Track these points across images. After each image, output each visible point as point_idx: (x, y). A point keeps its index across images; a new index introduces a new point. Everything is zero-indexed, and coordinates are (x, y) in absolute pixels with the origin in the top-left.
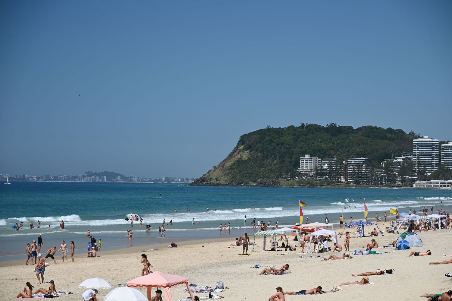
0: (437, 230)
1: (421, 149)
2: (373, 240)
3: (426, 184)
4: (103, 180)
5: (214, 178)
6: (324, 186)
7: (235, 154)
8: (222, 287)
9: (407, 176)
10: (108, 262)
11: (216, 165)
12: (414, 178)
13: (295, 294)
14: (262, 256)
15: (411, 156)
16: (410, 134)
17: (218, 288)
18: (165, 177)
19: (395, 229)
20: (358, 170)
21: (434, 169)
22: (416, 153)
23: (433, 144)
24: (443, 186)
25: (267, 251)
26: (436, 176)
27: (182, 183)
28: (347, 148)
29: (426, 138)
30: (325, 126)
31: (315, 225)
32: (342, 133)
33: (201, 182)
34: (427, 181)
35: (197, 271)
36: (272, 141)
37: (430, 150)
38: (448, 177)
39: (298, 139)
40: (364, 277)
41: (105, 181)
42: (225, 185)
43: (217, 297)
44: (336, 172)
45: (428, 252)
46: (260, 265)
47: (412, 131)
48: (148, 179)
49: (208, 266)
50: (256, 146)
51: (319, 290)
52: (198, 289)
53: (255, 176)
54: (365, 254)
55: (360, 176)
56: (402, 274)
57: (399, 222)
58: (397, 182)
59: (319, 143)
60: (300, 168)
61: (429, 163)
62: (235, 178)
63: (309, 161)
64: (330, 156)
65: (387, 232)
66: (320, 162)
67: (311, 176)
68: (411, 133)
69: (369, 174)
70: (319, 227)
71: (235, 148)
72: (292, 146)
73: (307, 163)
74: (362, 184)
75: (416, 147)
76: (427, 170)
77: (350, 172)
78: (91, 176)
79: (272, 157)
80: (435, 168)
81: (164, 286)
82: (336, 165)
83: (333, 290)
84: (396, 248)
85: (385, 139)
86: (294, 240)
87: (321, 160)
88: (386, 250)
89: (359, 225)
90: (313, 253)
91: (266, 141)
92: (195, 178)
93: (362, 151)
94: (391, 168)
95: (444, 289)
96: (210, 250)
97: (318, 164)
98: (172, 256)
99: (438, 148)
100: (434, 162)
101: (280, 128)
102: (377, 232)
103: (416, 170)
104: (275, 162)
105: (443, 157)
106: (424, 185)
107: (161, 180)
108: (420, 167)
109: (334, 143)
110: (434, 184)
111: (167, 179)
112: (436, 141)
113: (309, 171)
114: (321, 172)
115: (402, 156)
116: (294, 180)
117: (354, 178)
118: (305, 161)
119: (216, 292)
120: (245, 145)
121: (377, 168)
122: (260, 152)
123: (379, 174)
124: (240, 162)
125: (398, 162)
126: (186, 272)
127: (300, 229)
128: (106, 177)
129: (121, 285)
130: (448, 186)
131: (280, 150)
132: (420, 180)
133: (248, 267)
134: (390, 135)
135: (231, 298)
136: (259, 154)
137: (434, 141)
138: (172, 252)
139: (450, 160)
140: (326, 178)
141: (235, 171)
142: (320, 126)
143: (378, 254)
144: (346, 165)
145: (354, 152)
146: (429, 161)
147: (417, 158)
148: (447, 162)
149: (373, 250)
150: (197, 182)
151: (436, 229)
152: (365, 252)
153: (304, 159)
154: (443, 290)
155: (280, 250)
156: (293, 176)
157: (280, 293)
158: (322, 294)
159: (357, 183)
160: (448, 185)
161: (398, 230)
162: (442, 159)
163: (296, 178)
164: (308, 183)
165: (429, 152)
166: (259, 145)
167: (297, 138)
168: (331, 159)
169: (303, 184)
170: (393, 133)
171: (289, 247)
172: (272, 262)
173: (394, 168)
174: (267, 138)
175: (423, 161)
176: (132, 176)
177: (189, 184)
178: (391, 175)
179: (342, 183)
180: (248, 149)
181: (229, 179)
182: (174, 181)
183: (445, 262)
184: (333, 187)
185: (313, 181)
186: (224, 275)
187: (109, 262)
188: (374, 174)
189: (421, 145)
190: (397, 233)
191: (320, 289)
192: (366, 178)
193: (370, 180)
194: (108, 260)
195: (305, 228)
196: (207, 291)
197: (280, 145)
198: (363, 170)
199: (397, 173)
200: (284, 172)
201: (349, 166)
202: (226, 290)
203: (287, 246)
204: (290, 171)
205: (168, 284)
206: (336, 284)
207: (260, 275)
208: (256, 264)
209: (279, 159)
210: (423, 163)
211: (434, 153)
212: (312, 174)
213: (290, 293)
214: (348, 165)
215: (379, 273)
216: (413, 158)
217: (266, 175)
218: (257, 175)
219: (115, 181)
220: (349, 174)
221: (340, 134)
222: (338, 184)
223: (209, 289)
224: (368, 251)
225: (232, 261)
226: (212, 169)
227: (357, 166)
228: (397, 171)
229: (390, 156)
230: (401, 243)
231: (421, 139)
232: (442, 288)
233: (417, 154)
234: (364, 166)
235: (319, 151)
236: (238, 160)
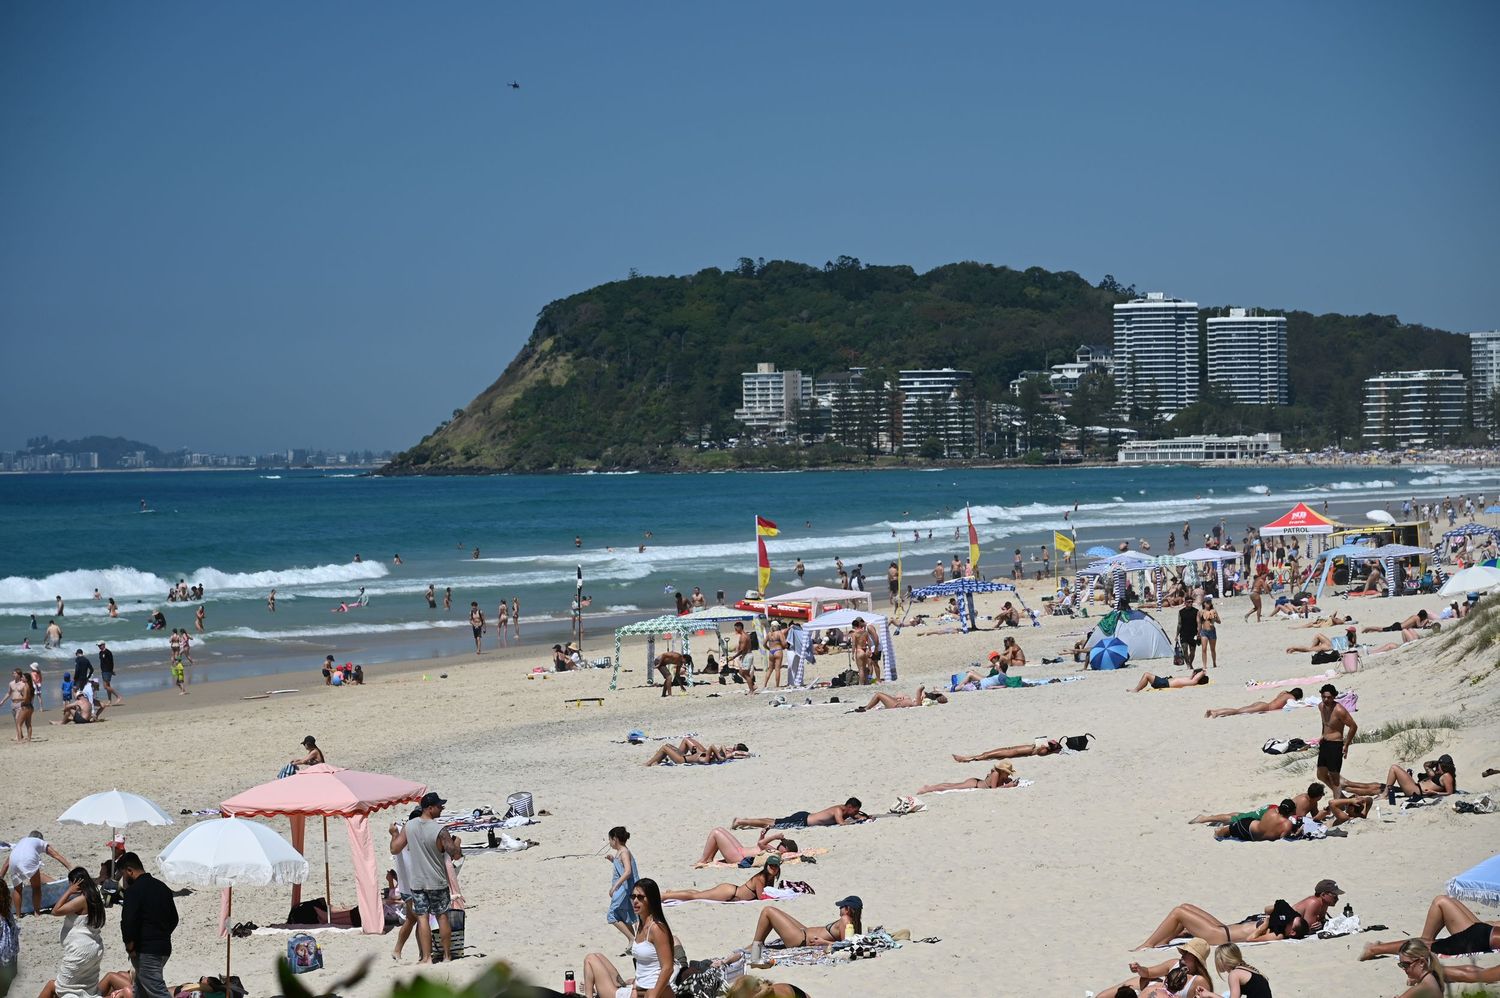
1: (1141, 334)
2: (1009, 642)
3: (1159, 451)
4: (87, 463)
5: (458, 449)
6: (821, 465)
7: (527, 366)
8: (528, 811)
9: (1096, 425)
10: (135, 738)
11: (464, 406)
12: (1121, 430)
13: (773, 827)
14: (646, 704)
15: (1109, 358)
16: (1103, 286)
17: (514, 814)
18: (294, 451)
19: (1074, 602)
20: (933, 411)
21: (1184, 399)
22: (1125, 349)
23: (1180, 319)
24: (1214, 455)
26: (1190, 424)
27: (350, 467)
28: (895, 339)
29: (1156, 300)
30: (821, 267)
31: (813, 596)
32: (879, 289)
33: (413, 465)
34: (1163, 439)
35: (439, 759)
36: (648, 323)
37: (1171, 339)
38: (1230, 426)
39: (735, 314)
40: (996, 763)
41: (94, 469)
42: (495, 471)
43: (515, 845)
44: (861, 419)
45: (1199, 675)
46: (646, 733)
47: (1108, 276)
48: (238, 458)
49: (473, 743)
50: (594, 337)
51: (852, 810)
53: (594, 438)
54: (987, 688)
55: (942, 430)
56: (1118, 749)
57: (1085, 577)
58: (1064, 445)
59: (804, 324)
60: (742, 407)
61: (1167, 381)
62: (529, 446)
63: (771, 385)
64: (841, 367)
65: (1049, 612)
66: (807, 388)
67: (780, 434)
68: (1105, 282)
69: (969, 423)
70: (825, 602)
71: (525, 346)
72: (715, 335)
73: (766, 392)
74: (949, 455)
75: (1123, 329)
76: (1162, 405)
77: (907, 417)
78: (47, 452)
79: (649, 374)
80: (1187, 395)
81: (344, 811)
82: (861, 395)
83: (898, 810)
84: (1086, 666)
85: (1021, 306)
87: (810, 379)
88: (1053, 671)
89: (958, 593)
90: (812, 688)
91: (629, 322)
92: (393, 452)
93: (947, 347)
94: (1043, 400)
95: (1264, 795)
96: (470, 688)
97: (803, 394)
98: (346, 714)
99: (1196, 330)
100: (1184, 376)
101: (672, 277)
102: (1017, 614)
103: (1124, 405)
104: (660, 389)
105: (1211, 360)
106: (1153, 455)
107: (283, 459)
108: (1137, 393)
109: (851, 324)
110: (1186, 450)
111: (300, 455)
112: (1188, 309)
113: (773, 416)
114: (812, 420)
115: (1078, 359)
116: (723, 447)
117: (921, 436)
118: (757, 386)
119: (510, 826)
120: (559, 335)
121: (997, 402)
122: (610, 359)
123: (1004, 421)
124: (543, 394)
125: (1065, 380)
126: (400, 762)
127: (761, 610)
128: (96, 456)
129: (190, 812)
130: (1233, 455)
131: (676, 350)
132: (1140, 437)
133: (605, 743)
134: (1037, 292)
135: (562, 846)
136: (607, 366)
137: (1182, 309)
139: (1235, 370)
140: (829, 440)
141: (529, 425)
142: (804, 266)
143: (1031, 685)
144: (895, 394)
145: (921, 352)
146: (1166, 375)
147: (1129, 365)
148: (1225, 376)
149: (1011, 672)
150: (402, 463)
152: (985, 682)
153: (755, 377)
154: (1260, 798)
155: (701, 683)
156: (720, 436)
158: (861, 822)
159: (932, 452)
160: (1232, 451)
161: (1083, 603)
162: (1211, 366)
163: (731, 440)
164: (772, 458)
165: (1166, 345)
166: (605, 336)
167: (732, 311)
168: (842, 375)
169: (752, 459)
170: (1048, 286)
171: (733, 671)
172: (682, 721)
173: (1054, 400)
174: (631, 313)
175: (1147, 375)
176: (184, 451)
177: (376, 470)
178: (1044, 422)
179: (883, 453)
180: (568, 349)
181: (509, 452)
182: (324, 463)
183: (1257, 708)
184: (854, 469)
185: (787, 449)
186: (529, 769)
187: (138, 739)
188: (989, 421)
189: (1141, 322)
190: (1081, 615)
191: (854, 806)
192: (962, 435)
193: (973, 441)
194: (134, 730)
195: (776, 606)
196: (480, 823)
197: (675, 334)
198: (951, 411)
199: (1062, 418)
200: (688, 423)
201: (904, 396)
202: (543, 818)
203: (726, 667)
204: (710, 420)
205: (360, 803)
206: (905, 789)
207: (649, 765)
208: (631, 731)
209: (673, 381)
210: (1147, 381)
211: (1183, 346)
212: (781, 427)
213: (758, 822)
214: (899, 394)
215: (1043, 748)
216: (1115, 364)
217: (633, 435)
218: (600, 434)
219: (128, 468)
220: (906, 424)
221: (872, 292)
222: (870, 458)
223: (484, 817)
224: (996, 676)
225: (549, 724)
226: (450, 418)
227: (929, 396)
228: (1064, 409)
229: (1039, 361)
230: (1100, 649)
231: (1138, 302)
232: (1254, 792)
233: (1128, 353)
234: (953, 395)
235: (805, 350)
236: (535, 389)
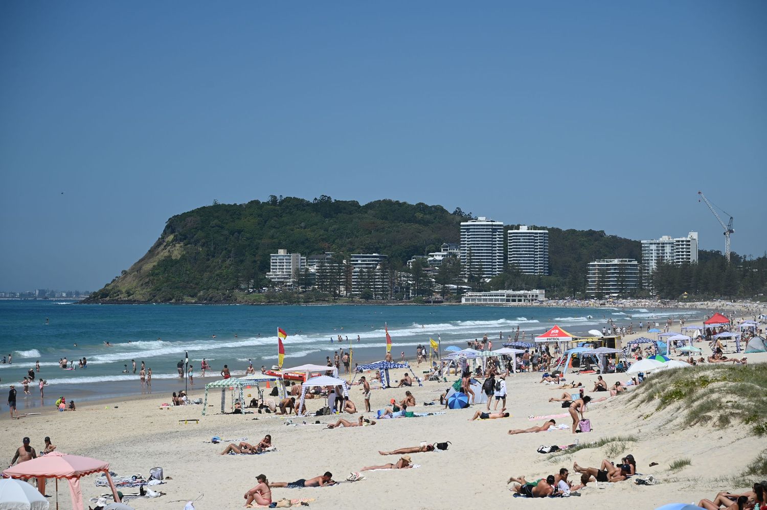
0: (511, 374)
1: (474, 238)
2: (408, 394)
3: (483, 298)
5: (124, 291)
6: (310, 302)
7: (160, 249)
8: (160, 477)
9: (451, 284)
11: (127, 269)
12: (463, 287)
13: (287, 487)
14: (221, 422)
15: (458, 250)
16: (455, 213)
17: (153, 478)
18: (39, 290)
19: (440, 374)
20: (368, 275)
21: (496, 271)
22: (466, 245)
23: (494, 230)
24: (511, 300)
25: (229, 414)
26: (499, 284)
27: (69, 299)
28: (349, 238)
29: (482, 220)
30: (312, 201)
31: (306, 369)
32: (341, 212)
33: (101, 298)
34: (485, 291)
35: (114, 450)
36: (222, 228)
37: (489, 241)
38: (519, 286)
39: (267, 224)
40: (403, 456)
42: (143, 302)
43: (154, 494)
44: (331, 279)
45: (504, 412)
46: (221, 438)
47: (458, 208)
48: (10, 293)
49: (132, 442)
50: (195, 235)
51: (327, 479)
52: (119, 480)
53: (194, 286)
54: (396, 417)
55: (372, 285)
56: (464, 450)
57: (445, 361)
58: (434, 294)
59: (303, 230)
60: (270, 272)
61: (487, 262)
62: (160, 290)
63: (285, 261)
64: (321, 252)
65: (427, 379)
66: (303, 262)
67: (289, 286)
68: (456, 211)
69: (386, 282)
70: (312, 372)
71: (159, 238)
72: (257, 234)
73: (282, 264)
74: (375, 298)
75: (465, 235)
76: (484, 274)
77: (354, 278)
79: (222, 254)
80: (497, 269)
81: (67, 476)
82: (331, 266)
83: (351, 479)
84: (446, 407)
85: (414, 223)
86: (271, 395)
87: (305, 258)
88: (429, 409)
89: (381, 369)
90: (306, 416)
91: (213, 227)
92: (90, 292)
93: (375, 243)
94: (424, 271)
95: (538, 474)
96: (130, 413)
97: (301, 266)
98: (66, 426)
99: (502, 236)
100: (496, 259)
101: (235, 204)
102: (411, 380)
103: (465, 274)
104: (228, 262)
105: (510, 252)
106: (480, 300)
107: (33, 294)
108: (472, 268)
109: (326, 230)
110: (496, 298)
111: (42, 292)
112: (498, 225)
113: (286, 276)
114: (306, 279)
115: (442, 250)
116: (259, 292)
117: (361, 288)
118: (278, 261)
119: (151, 484)
120: (176, 233)
121: (401, 271)
122: (203, 246)
123: (404, 281)
124: (168, 263)
125: (435, 261)
126: (94, 451)
127: (280, 376)
130: (520, 300)
131: (237, 242)
132: (473, 290)
133: (200, 442)
134: (422, 215)
135: (178, 495)
136: (201, 249)
137: (495, 225)
138: (65, 419)
139: (521, 257)
140: (314, 289)
141: (160, 279)
142: (303, 200)
143: (418, 416)
144: (348, 267)
145: (362, 245)
146: (487, 259)
147: (468, 253)
148: (517, 260)
149: (409, 409)
150: (95, 297)
151: (509, 373)
152: (395, 414)
153: (277, 256)
154: (536, 476)
155: (249, 413)
156: (258, 286)
157: (263, 484)
158: (332, 485)
159: (367, 296)
160: (520, 298)
161: (444, 374)
162: (510, 255)
163: (264, 288)
164: (285, 298)
165: (487, 244)
166: (200, 234)
167: (265, 222)
168: (321, 256)
169: (275, 299)
170: (427, 213)
171: (265, 406)
172: (239, 432)
173: (430, 270)
174: (214, 223)
175: (477, 259)
177: (81, 301)
178: (424, 282)
179: (342, 296)
180: (181, 241)
181: (150, 293)
182: (54, 297)
183: (534, 430)
184: (326, 305)
185: (292, 294)
186: (161, 456)
188: (396, 281)
189: (474, 232)
190: (443, 380)
191: (328, 476)
192: (383, 288)
193: (388, 291)
195: (287, 374)
196: (136, 483)
197: (236, 233)
198: (377, 275)
199: (433, 280)
200: (242, 279)
201: (353, 268)
202: (168, 481)
203: (262, 404)
204: (253, 278)
205: (75, 472)
206: (354, 468)
207: (223, 454)
208: (213, 437)
209: (235, 258)
210: (477, 262)
211: (496, 244)
212: (290, 282)
213: (279, 484)
214: (351, 267)
215: (424, 448)
216: (461, 253)
217: (214, 285)
218: (197, 284)
220: (354, 282)
221: (337, 214)
222: (335, 299)
223: (138, 480)
224: (400, 412)
225: (171, 433)
226: (120, 274)
227: (366, 268)
228: (434, 275)
229: (422, 250)
230: (454, 398)
231: (473, 222)
232: (534, 472)
233: (468, 247)
234: (378, 267)
235: (303, 243)
236: (164, 260)
